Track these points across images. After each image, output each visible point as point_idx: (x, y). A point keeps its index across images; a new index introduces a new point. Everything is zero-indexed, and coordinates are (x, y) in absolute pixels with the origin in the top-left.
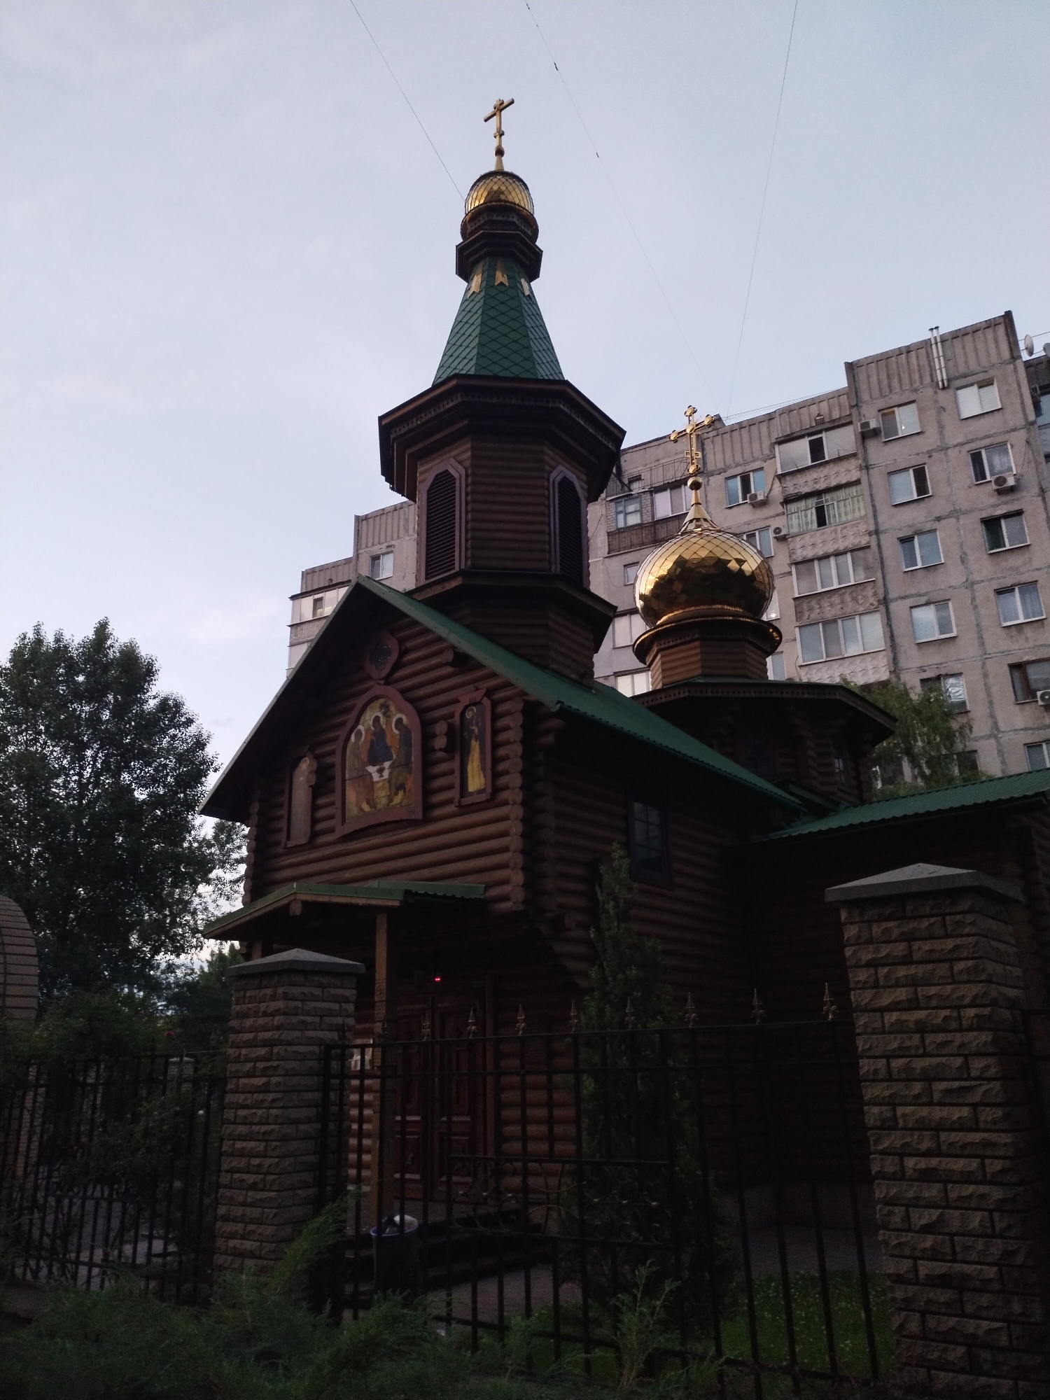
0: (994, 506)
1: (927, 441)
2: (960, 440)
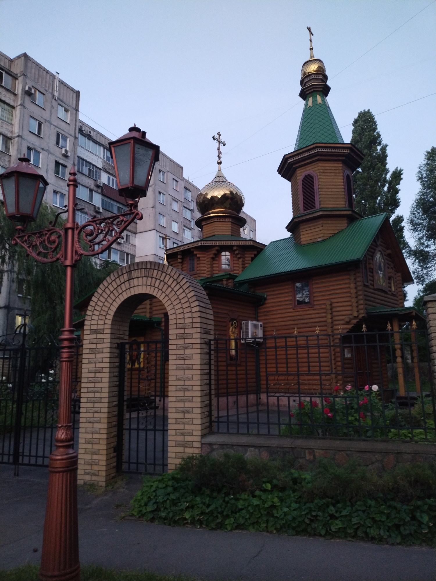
0: (60, 158)
1: (46, 115)
2: (56, 124)
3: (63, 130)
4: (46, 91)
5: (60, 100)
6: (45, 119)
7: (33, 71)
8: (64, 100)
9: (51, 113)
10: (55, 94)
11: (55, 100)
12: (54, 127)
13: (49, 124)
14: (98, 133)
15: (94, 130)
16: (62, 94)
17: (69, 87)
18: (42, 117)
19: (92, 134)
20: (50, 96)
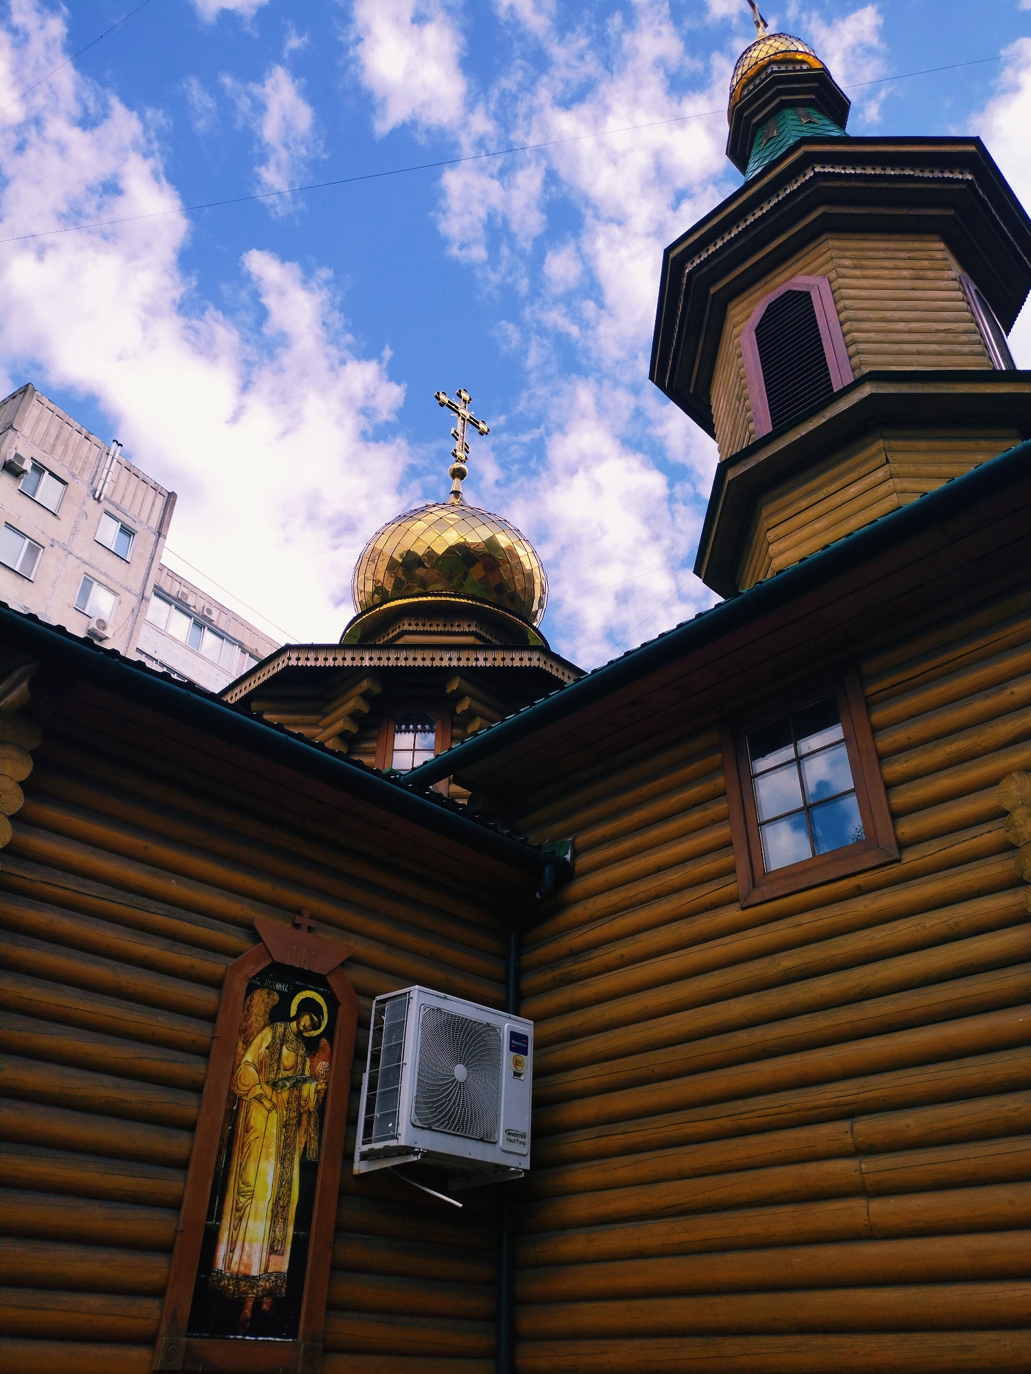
1: (59, 530)
2: (86, 557)
3: (106, 575)
4: (74, 476)
5: (111, 503)
6: (53, 540)
7: (43, 426)
8: (126, 505)
9: (75, 529)
10: (100, 488)
11: (98, 500)
12: (77, 562)
13: (62, 554)
14: (236, 618)
15: (222, 608)
16: (120, 492)
17: (147, 480)
18: (43, 533)
19: (214, 617)
20: (85, 490)
